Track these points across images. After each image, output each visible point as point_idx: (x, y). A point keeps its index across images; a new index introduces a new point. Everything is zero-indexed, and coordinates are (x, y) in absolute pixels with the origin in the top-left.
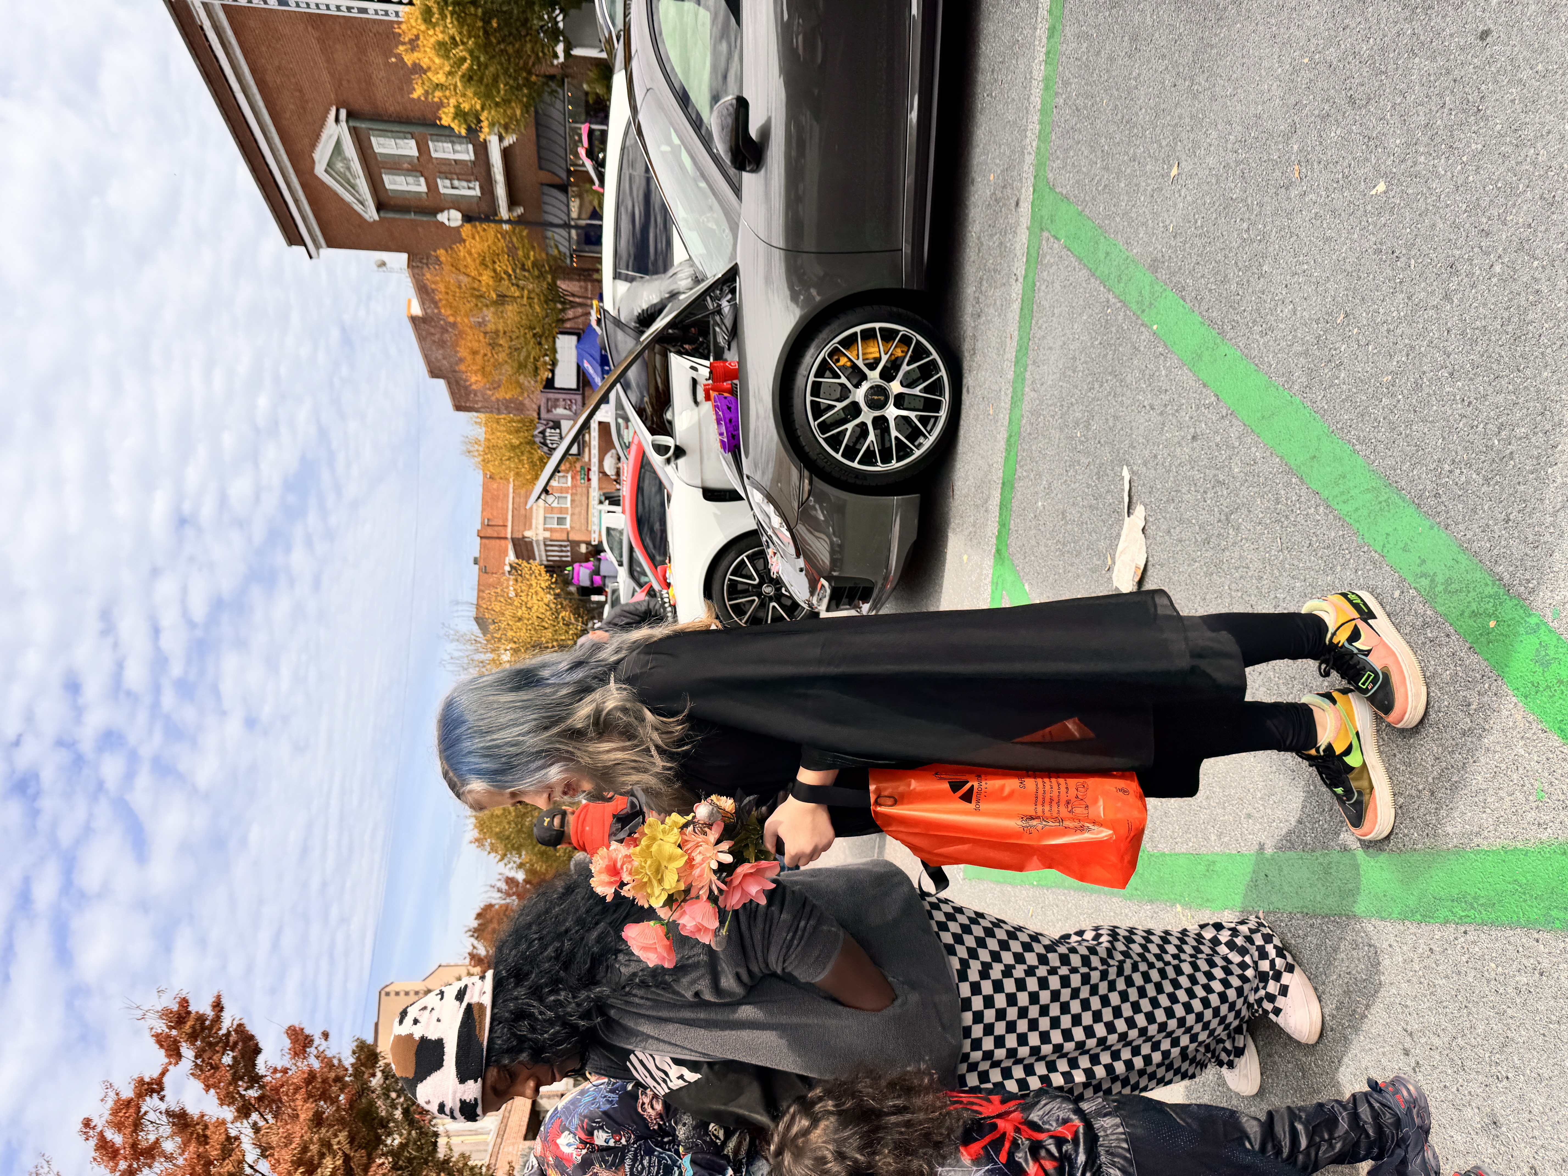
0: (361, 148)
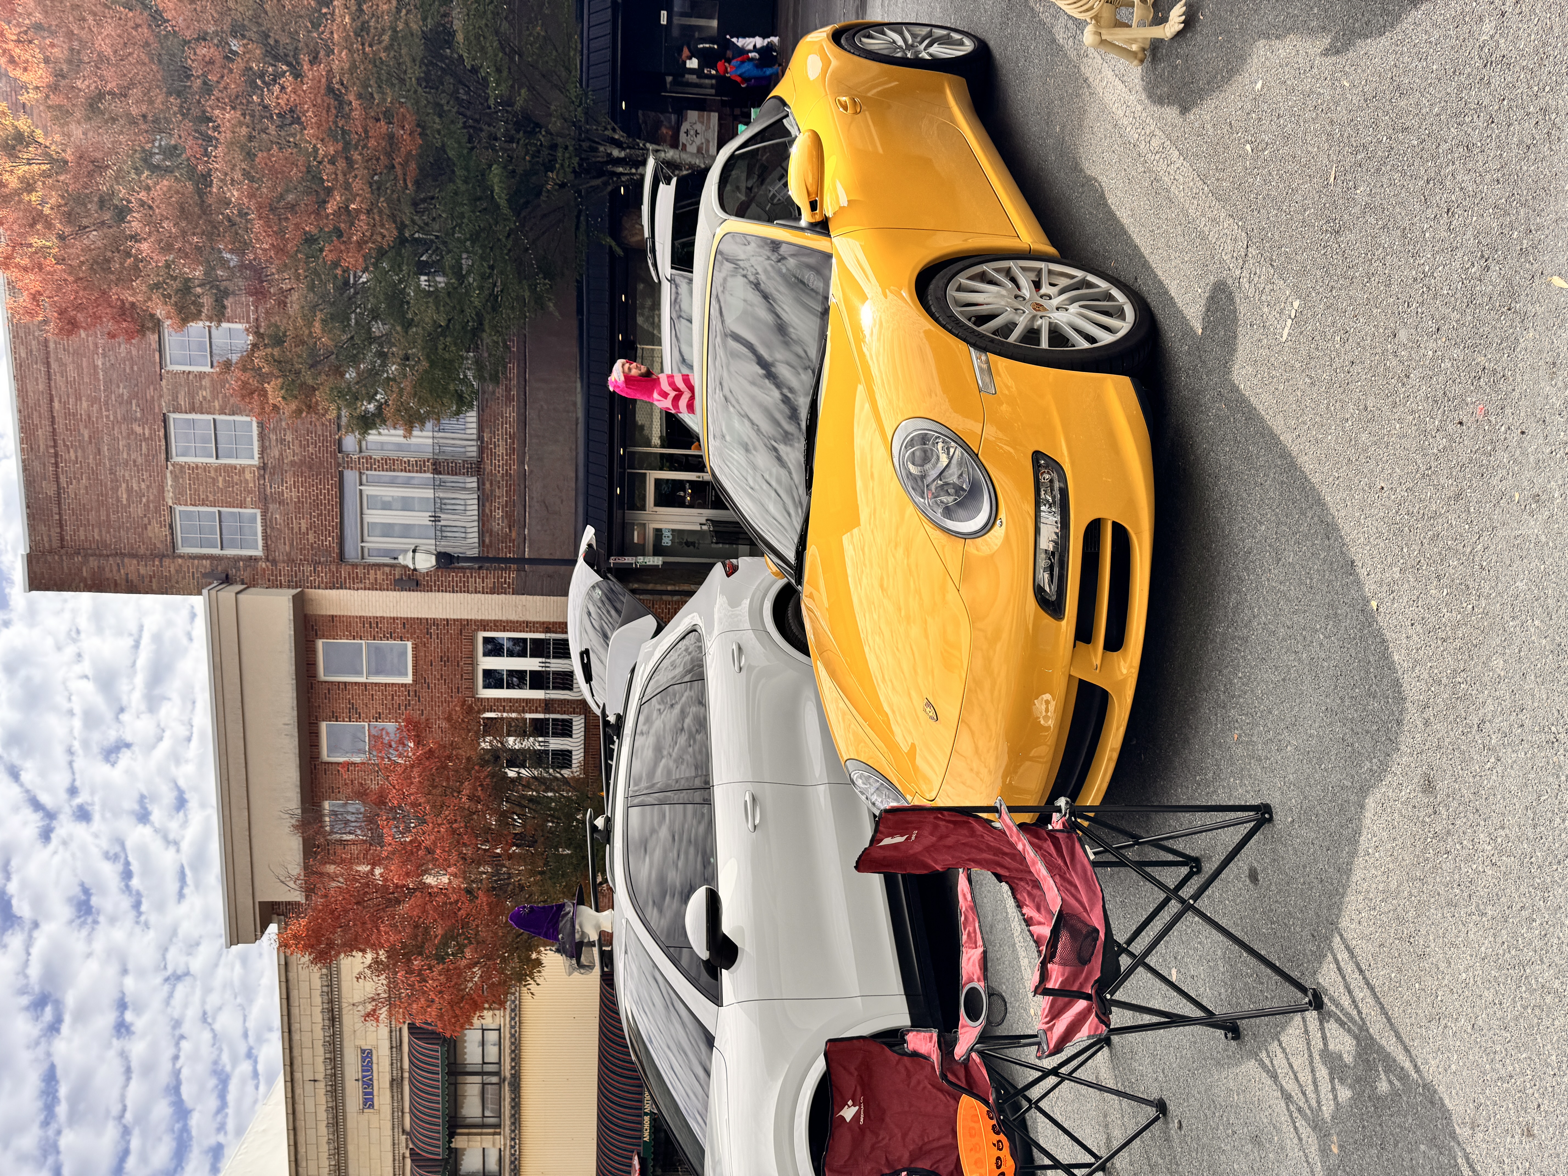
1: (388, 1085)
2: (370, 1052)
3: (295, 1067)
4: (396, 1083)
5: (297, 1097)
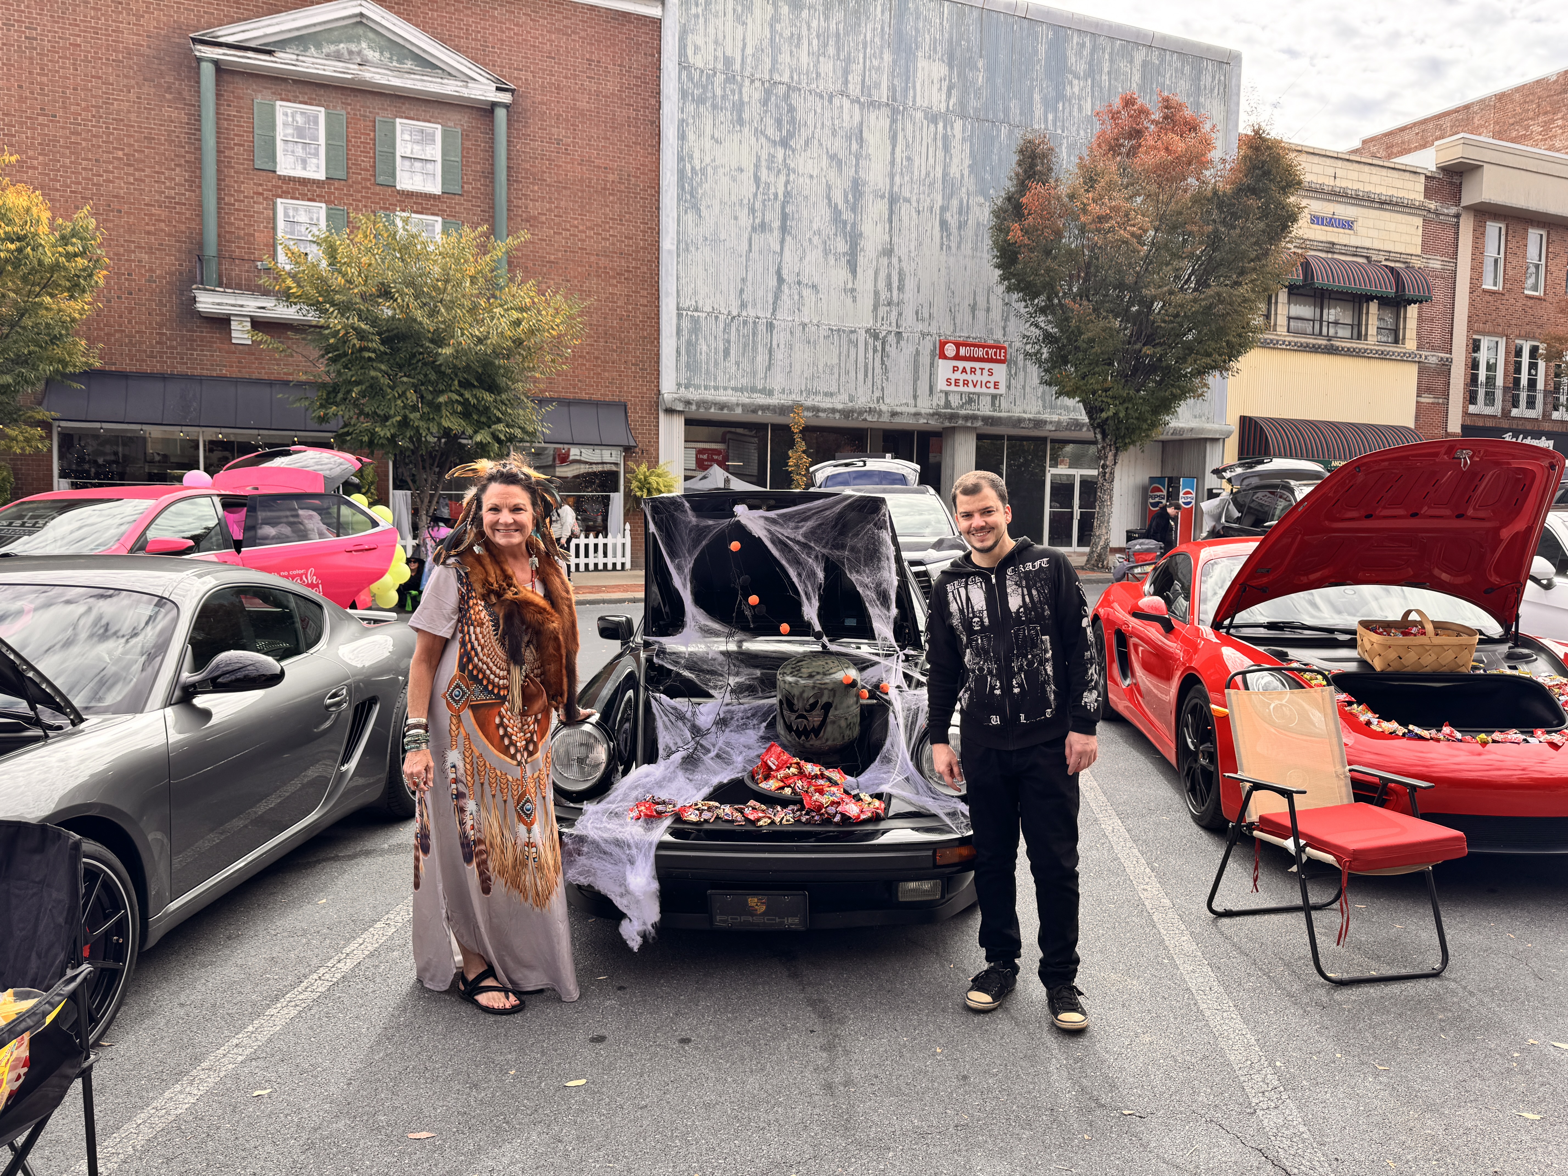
1: (1330, 239)
2: (1351, 228)
3: (1346, 163)
4: (1331, 247)
5: (1324, 159)
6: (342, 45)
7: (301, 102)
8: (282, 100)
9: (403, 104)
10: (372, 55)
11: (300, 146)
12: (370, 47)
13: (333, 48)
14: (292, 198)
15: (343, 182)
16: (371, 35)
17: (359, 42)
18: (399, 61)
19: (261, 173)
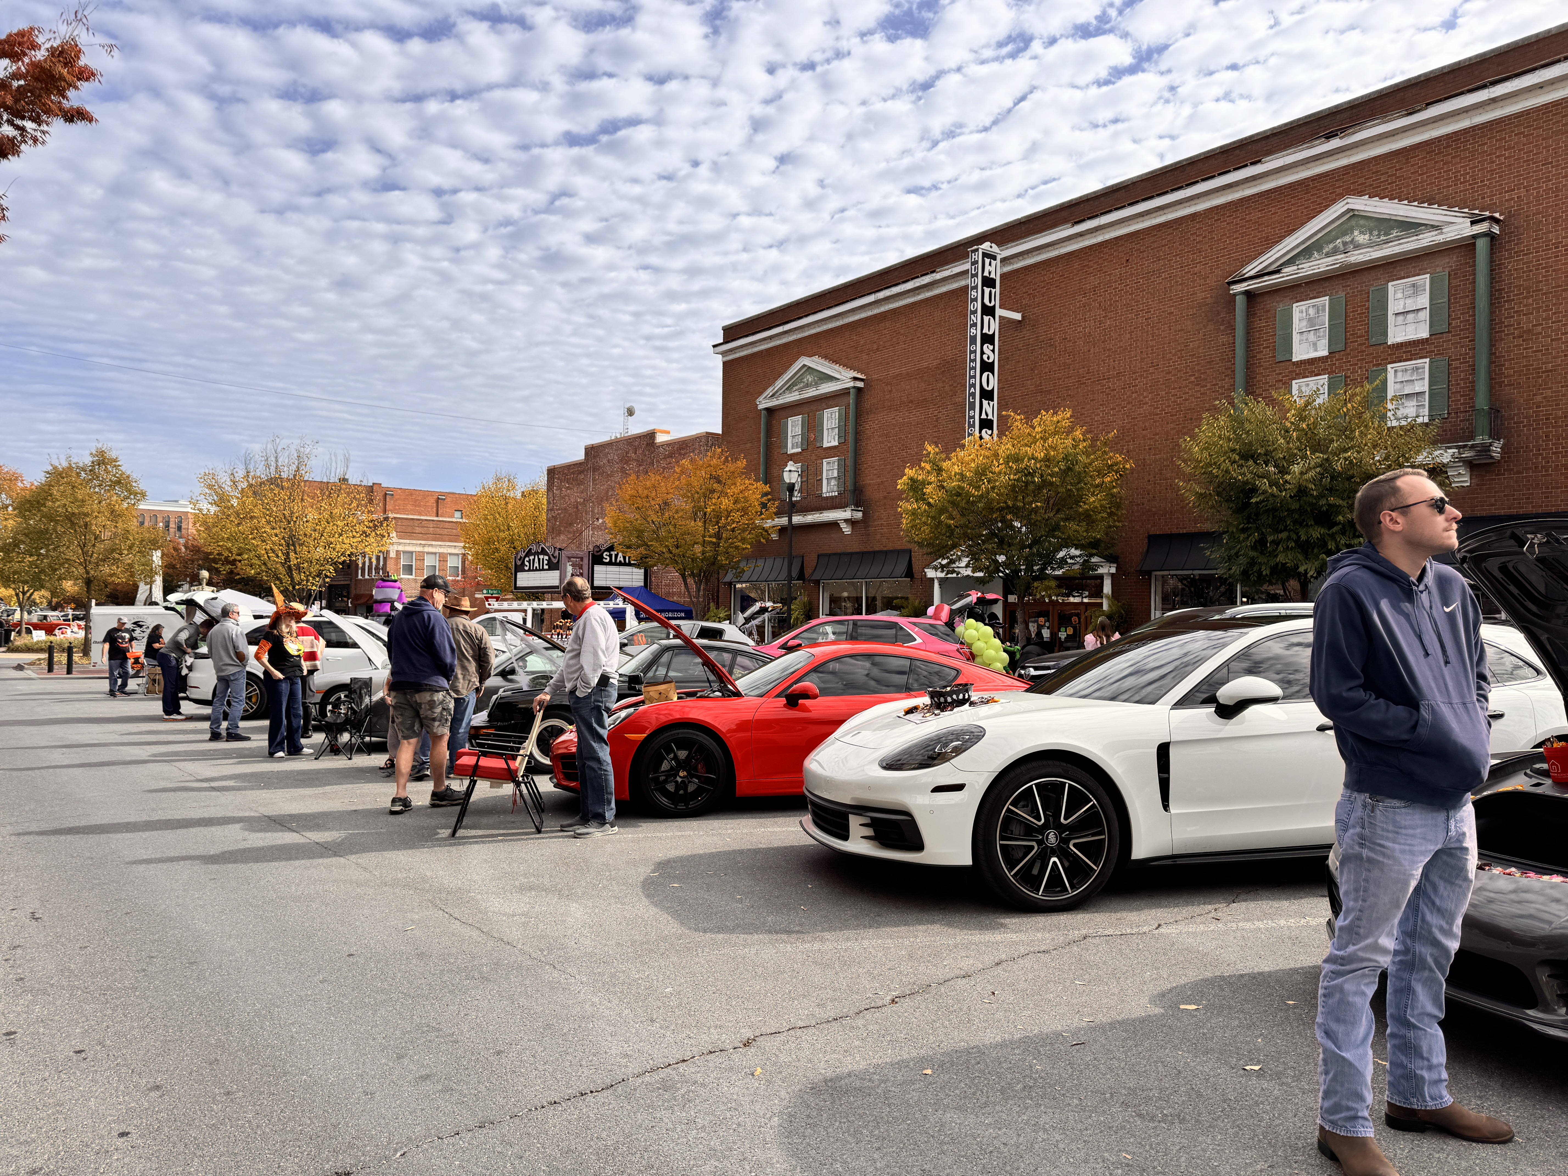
0: (827, 398)
6: (1338, 241)
7: (1311, 299)
8: (1297, 302)
9: (1395, 268)
10: (1362, 239)
11: (1312, 333)
12: (1361, 233)
13: (1331, 246)
14: (1303, 378)
15: (1343, 353)
16: (1362, 222)
17: (1352, 233)
18: (1386, 234)
19: (1281, 364)
